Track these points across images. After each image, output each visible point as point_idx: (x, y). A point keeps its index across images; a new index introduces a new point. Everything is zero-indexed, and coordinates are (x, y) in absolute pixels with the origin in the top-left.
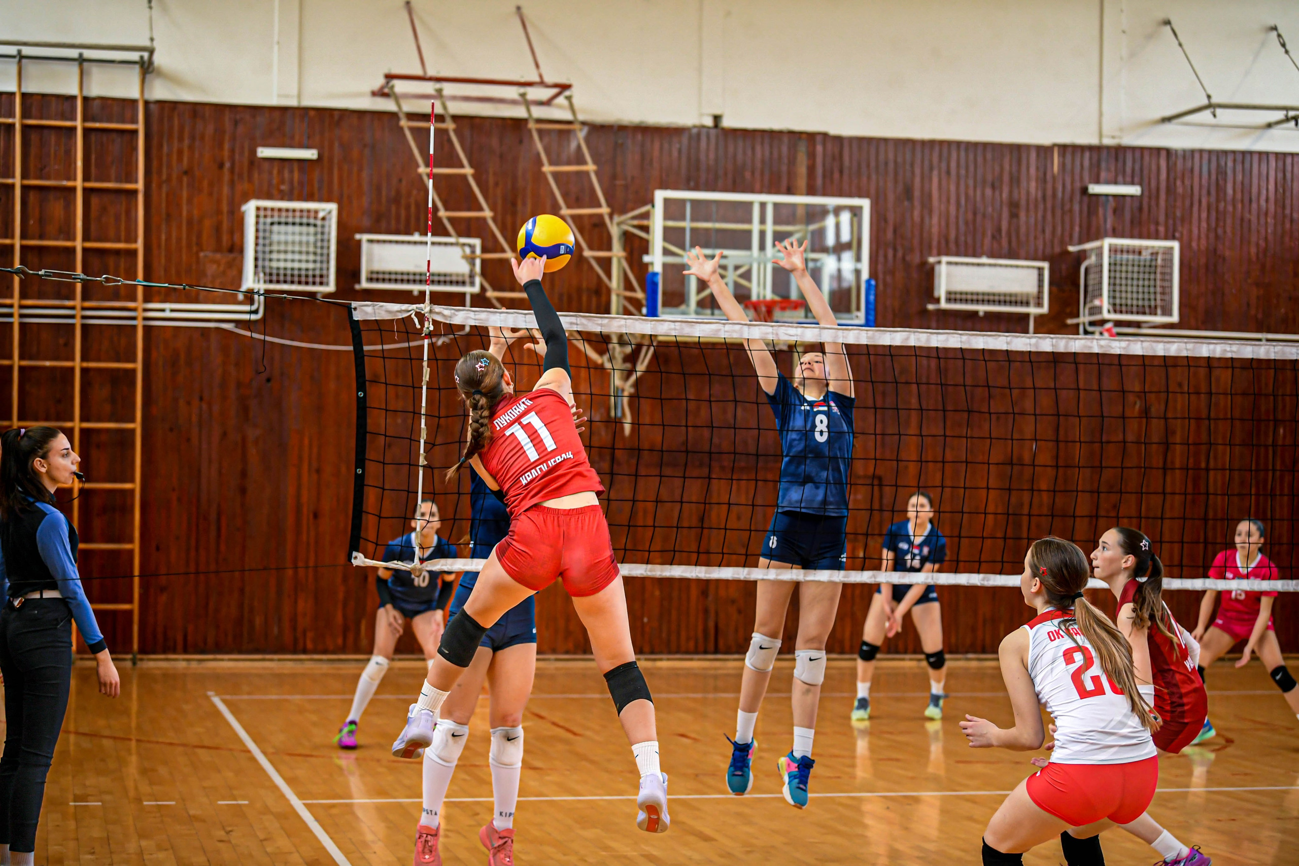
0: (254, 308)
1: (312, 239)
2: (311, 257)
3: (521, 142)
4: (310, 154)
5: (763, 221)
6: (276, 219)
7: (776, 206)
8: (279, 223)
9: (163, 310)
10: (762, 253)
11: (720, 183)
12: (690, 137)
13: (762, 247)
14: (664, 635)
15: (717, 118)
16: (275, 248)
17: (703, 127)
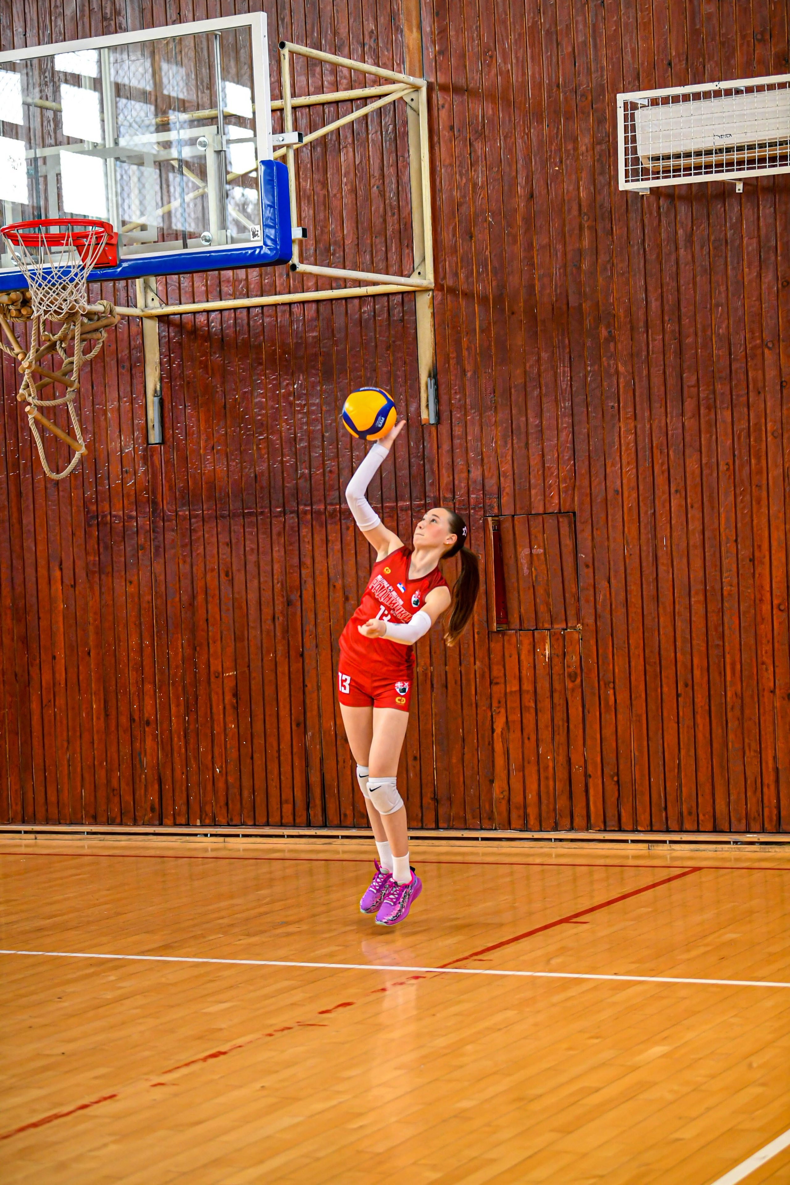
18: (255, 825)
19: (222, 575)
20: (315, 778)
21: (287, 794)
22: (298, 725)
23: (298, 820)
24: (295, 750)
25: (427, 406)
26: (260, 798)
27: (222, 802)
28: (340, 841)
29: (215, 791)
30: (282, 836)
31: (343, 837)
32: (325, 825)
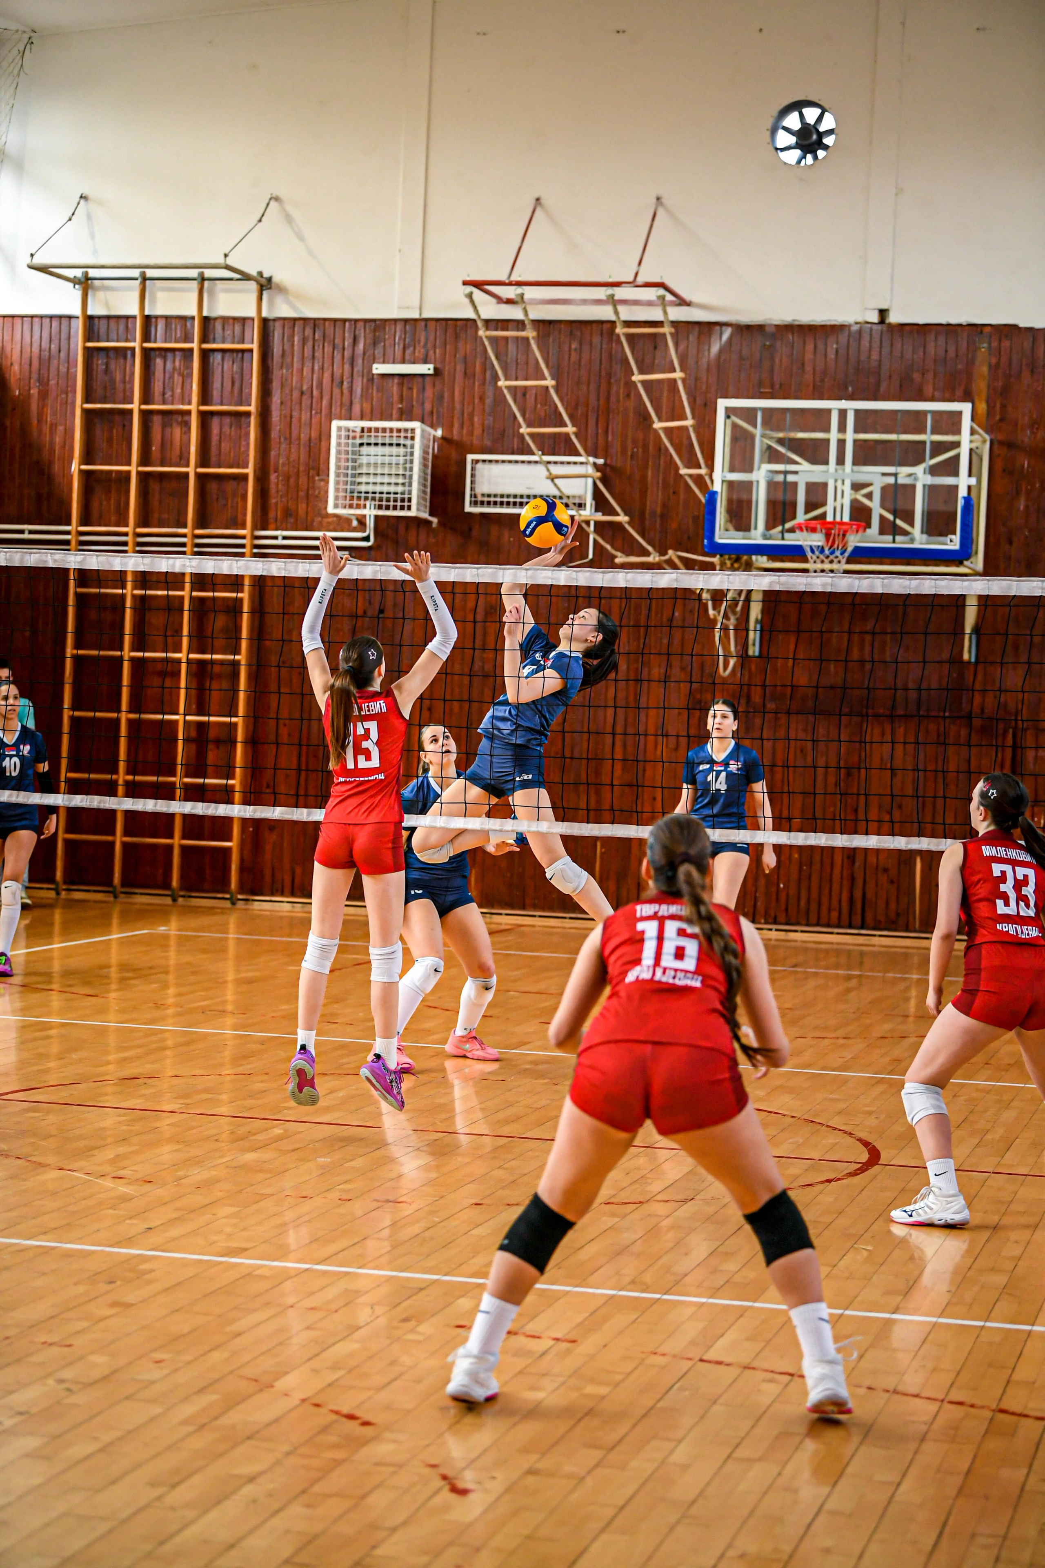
0: (365, 535)
1: (401, 460)
2: (400, 480)
3: (655, 348)
4: (427, 369)
5: (842, 428)
6: (365, 441)
7: (857, 412)
8: (369, 444)
9: (276, 538)
10: (839, 467)
11: (883, 387)
12: (849, 335)
13: (841, 461)
14: (803, 903)
15: (883, 313)
16: (364, 470)
17: (868, 323)
18: (808, 925)
19: (798, 751)
20: (858, 894)
21: (835, 903)
22: (849, 858)
23: (842, 924)
24: (845, 873)
25: (970, 652)
26: (814, 907)
27: (783, 907)
28: (877, 938)
29: (777, 900)
30: (832, 933)
31: (880, 936)
32: (862, 927)
